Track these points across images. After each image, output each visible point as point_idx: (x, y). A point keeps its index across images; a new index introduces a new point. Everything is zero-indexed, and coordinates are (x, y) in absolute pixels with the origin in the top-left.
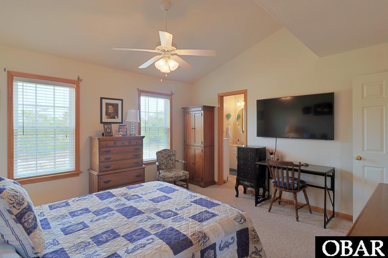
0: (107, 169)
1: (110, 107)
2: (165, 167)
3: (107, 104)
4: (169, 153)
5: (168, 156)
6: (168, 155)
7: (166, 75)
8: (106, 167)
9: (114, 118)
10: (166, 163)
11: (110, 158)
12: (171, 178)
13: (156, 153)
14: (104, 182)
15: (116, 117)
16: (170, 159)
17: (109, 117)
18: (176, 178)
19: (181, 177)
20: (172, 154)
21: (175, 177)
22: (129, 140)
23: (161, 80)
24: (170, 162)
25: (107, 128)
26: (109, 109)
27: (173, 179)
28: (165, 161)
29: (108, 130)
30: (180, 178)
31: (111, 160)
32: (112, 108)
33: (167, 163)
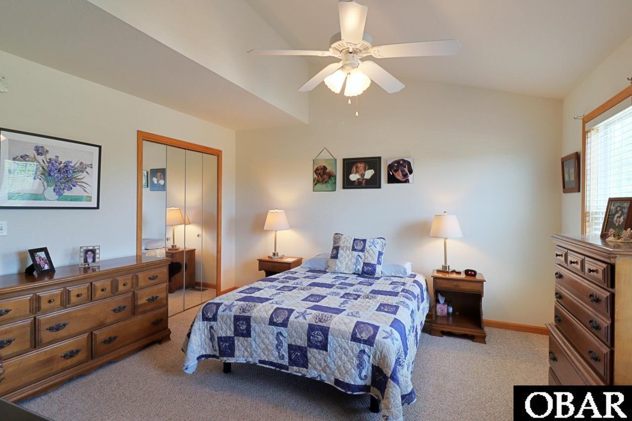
7: (350, 102)
23: (357, 114)
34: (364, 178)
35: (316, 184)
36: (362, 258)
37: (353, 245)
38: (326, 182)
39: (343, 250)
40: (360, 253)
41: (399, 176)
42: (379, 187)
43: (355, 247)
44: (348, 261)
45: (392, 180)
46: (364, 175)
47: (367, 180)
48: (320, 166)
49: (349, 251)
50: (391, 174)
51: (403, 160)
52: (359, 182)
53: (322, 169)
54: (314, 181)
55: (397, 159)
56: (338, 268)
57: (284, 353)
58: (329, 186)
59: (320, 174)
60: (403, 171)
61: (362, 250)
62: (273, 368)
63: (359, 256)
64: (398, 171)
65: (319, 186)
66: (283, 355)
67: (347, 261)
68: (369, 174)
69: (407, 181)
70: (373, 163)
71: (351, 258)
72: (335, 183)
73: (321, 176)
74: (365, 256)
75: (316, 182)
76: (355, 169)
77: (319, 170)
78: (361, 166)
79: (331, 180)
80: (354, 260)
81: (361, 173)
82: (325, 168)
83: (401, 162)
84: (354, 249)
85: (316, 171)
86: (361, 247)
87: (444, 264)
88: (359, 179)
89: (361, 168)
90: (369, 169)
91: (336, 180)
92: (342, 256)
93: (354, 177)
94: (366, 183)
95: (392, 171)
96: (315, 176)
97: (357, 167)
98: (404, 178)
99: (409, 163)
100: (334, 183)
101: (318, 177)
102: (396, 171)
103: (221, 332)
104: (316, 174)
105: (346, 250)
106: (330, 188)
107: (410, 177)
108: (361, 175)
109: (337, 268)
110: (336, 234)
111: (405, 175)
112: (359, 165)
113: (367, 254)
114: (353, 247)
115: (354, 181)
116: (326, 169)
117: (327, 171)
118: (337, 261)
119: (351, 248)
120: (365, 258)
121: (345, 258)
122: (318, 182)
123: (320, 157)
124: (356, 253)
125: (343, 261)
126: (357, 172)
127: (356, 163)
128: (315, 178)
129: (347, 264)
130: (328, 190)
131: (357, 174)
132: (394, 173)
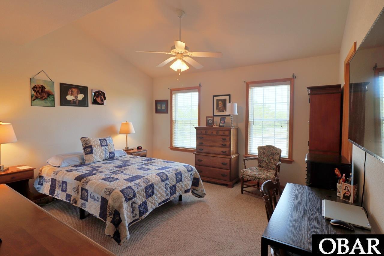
0: (200, 151)
1: (220, 102)
2: (265, 165)
3: (218, 100)
4: (273, 150)
5: (271, 154)
6: (271, 152)
8: (200, 149)
9: (223, 112)
10: (267, 161)
11: (203, 143)
12: (248, 176)
13: (257, 147)
14: (198, 160)
15: (225, 111)
16: (273, 158)
17: (219, 111)
18: (254, 178)
19: (260, 180)
20: (276, 153)
21: (253, 176)
22: (218, 130)
24: (273, 162)
25: (209, 120)
26: (219, 104)
27: (250, 177)
28: (266, 158)
29: (210, 121)
30: (258, 180)
31: (204, 144)
32: (221, 103)
33: (269, 162)
34: (78, 99)
35: (34, 100)
36: (107, 150)
37: (101, 143)
38: (44, 99)
39: (95, 147)
40: (106, 147)
41: (99, 100)
42: (87, 106)
43: (102, 144)
44: (101, 154)
45: (95, 102)
46: (77, 97)
47: (79, 100)
48: (38, 85)
49: (99, 147)
50: (95, 99)
51: (101, 91)
52: (73, 101)
53: (40, 88)
54: (32, 97)
55: (98, 90)
56: (96, 159)
57: (168, 193)
58: (48, 102)
59: (38, 91)
60: (101, 98)
61: (106, 145)
62: (164, 203)
63: (105, 149)
64: (98, 97)
65: (37, 102)
66: (168, 194)
67: (99, 153)
68: (81, 97)
69: (103, 104)
70: (83, 90)
71: (102, 151)
72: (54, 100)
73: (39, 93)
74: (108, 148)
75: (34, 98)
76: (70, 92)
77: (37, 88)
78: (75, 91)
79: (50, 98)
80: (104, 152)
81: (75, 95)
82: (43, 88)
83: (100, 92)
84: (102, 145)
85: (34, 88)
86: (105, 143)
87: (126, 146)
88: (74, 99)
89: (75, 92)
90: (80, 94)
91: (54, 98)
92: (96, 151)
93: (70, 98)
94: (78, 102)
95: (95, 97)
96: (33, 92)
97: (72, 91)
98: (101, 102)
99: (104, 94)
100: (52, 101)
101: (37, 94)
102: (97, 97)
103: (140, 201)
104: (35, 91)
105: (97, 147)
106: (49, 104)
107: (105, 102)
108: (75, 97)
109: (94, 159)
110: (82, 138)
111: (102, 101)
112: (74, 90)
113: (109, 147)
114: (101, 144)
115: (70, 101)
116: (45, 88)
117: (46, 90)
118: (93, 155)
119: (100, 145)
120: (109, 149)
121: (98, 151)
122: (36, 98)
123: (38, 77)
124: (103, 148)
125: (98, 154)
126: (72, 94)
127: (71, 88)
128: (33, 94)
129: (100, 155)
130: (47, 105)
131: (72, 96)
132: (96, 98)
